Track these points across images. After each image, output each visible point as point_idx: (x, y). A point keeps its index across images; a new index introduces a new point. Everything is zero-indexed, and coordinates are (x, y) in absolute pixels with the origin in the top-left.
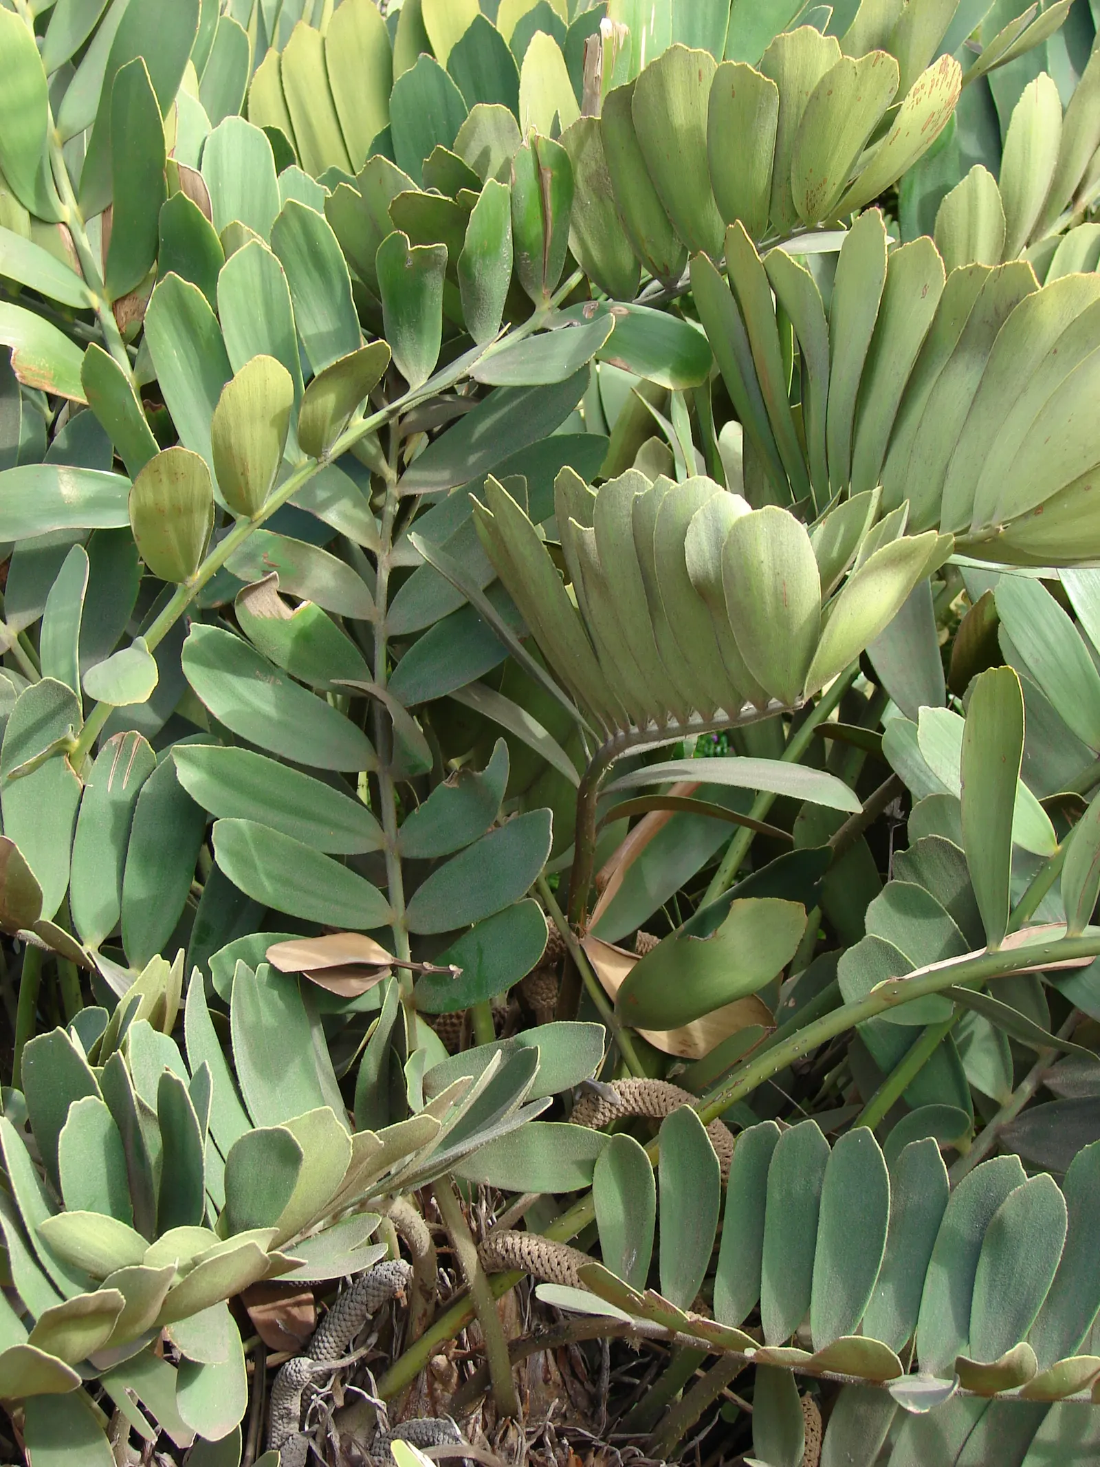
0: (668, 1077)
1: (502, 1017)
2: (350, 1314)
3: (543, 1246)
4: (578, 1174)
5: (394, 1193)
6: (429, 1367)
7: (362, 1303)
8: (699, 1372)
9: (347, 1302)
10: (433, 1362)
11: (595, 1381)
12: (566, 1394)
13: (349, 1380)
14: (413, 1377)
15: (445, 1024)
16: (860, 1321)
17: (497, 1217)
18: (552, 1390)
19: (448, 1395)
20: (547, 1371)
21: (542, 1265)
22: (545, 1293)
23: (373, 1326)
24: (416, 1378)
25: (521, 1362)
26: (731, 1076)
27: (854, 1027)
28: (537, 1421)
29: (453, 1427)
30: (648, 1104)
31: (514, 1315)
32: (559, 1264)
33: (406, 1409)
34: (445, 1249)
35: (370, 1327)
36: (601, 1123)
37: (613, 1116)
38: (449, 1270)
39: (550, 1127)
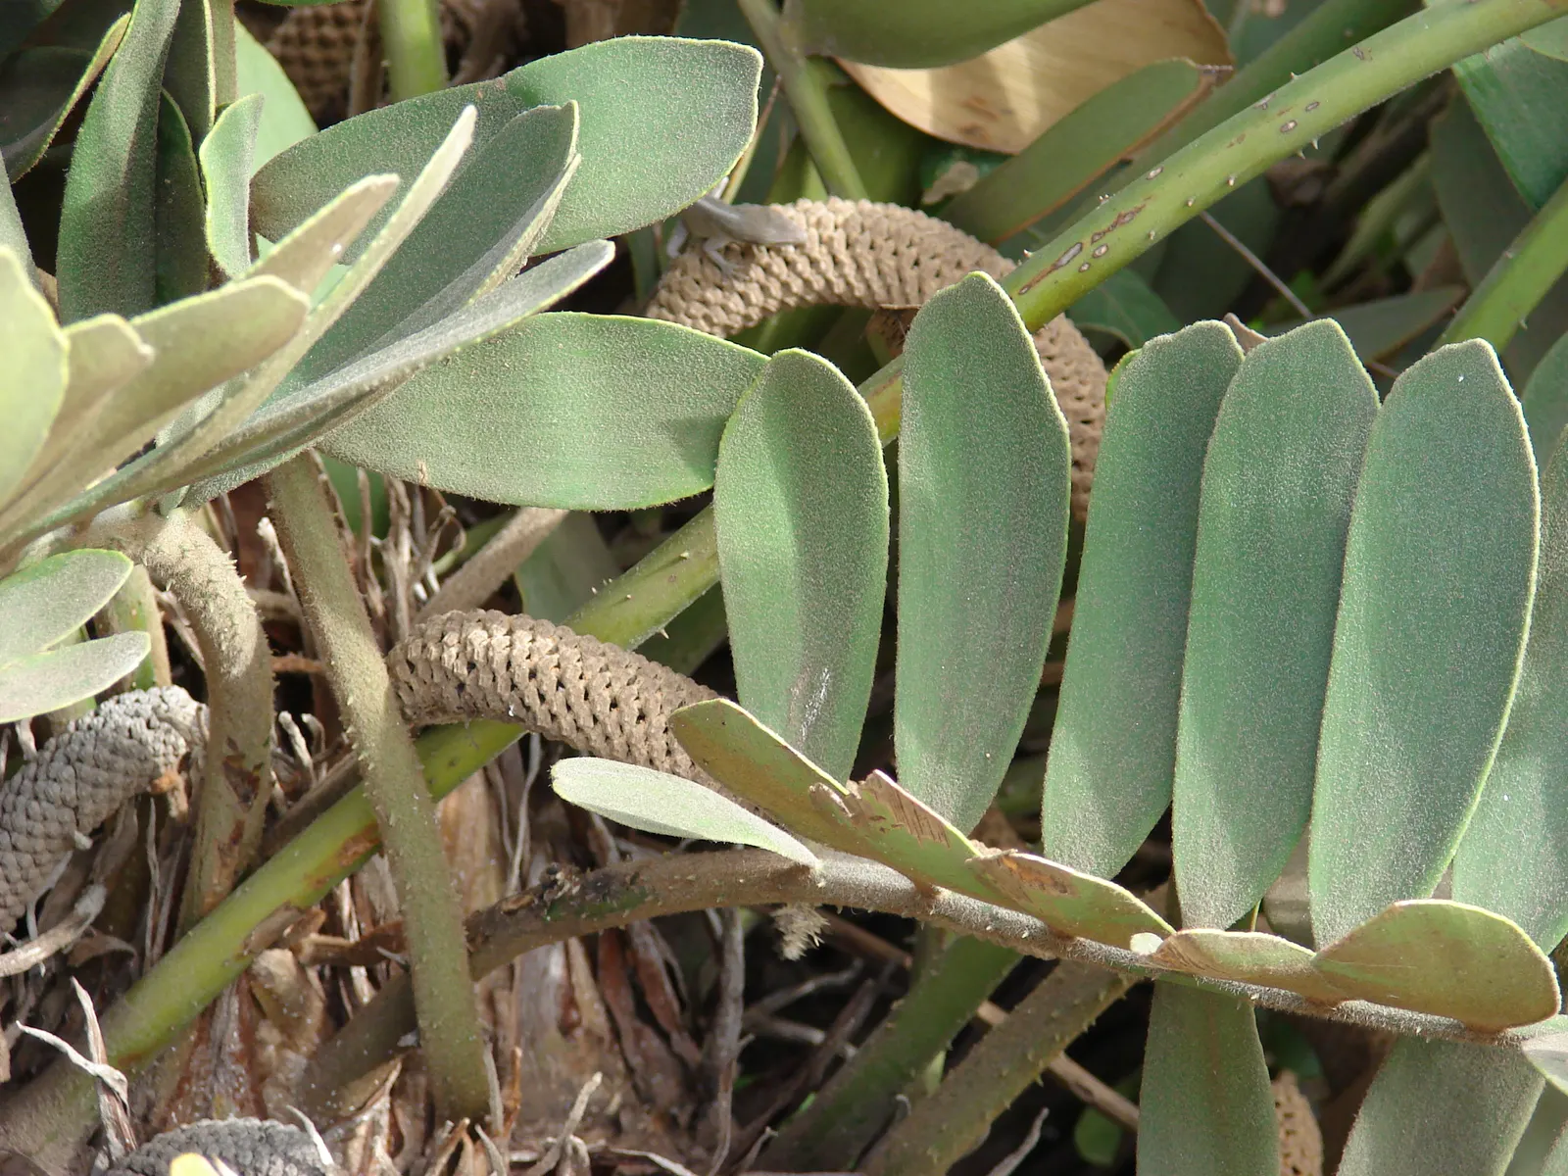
0: (930, 198)
1: (460, 25)
2: (30, 834)
3: (571, 653)
4: (675, 460)
5: (163, 499)
6: (248, 983)
7: (64, 803)
8: (987, 1011)
9: (22, 799)
10: (255, 967)
11: (701, 1029)
12: (620, 1065)
13: (24, 1012)
14: (200, 1008)
15: (303, 41)
16: (1444, 868)
17: (442, 578)
18: (582, 1052)
19: (296, 1061)
20: (570, 1002)
21: (569, 708)
22: (573, 780)
23: (89, 869)
24: (209, 1013)
25: (497, 974)
26: (1104, 200)
27: (1448, 73)
28: (541, 1134)
29: (310, 1142)
30: (870, 273)
31: (481, 845)
32: (614, 705)
33: (180, 1093)
34: (293, 662)
35: (84, 867)
36: (737, 323)
37: (773, 305)
38: (306, 718)
39: (601, 330)
